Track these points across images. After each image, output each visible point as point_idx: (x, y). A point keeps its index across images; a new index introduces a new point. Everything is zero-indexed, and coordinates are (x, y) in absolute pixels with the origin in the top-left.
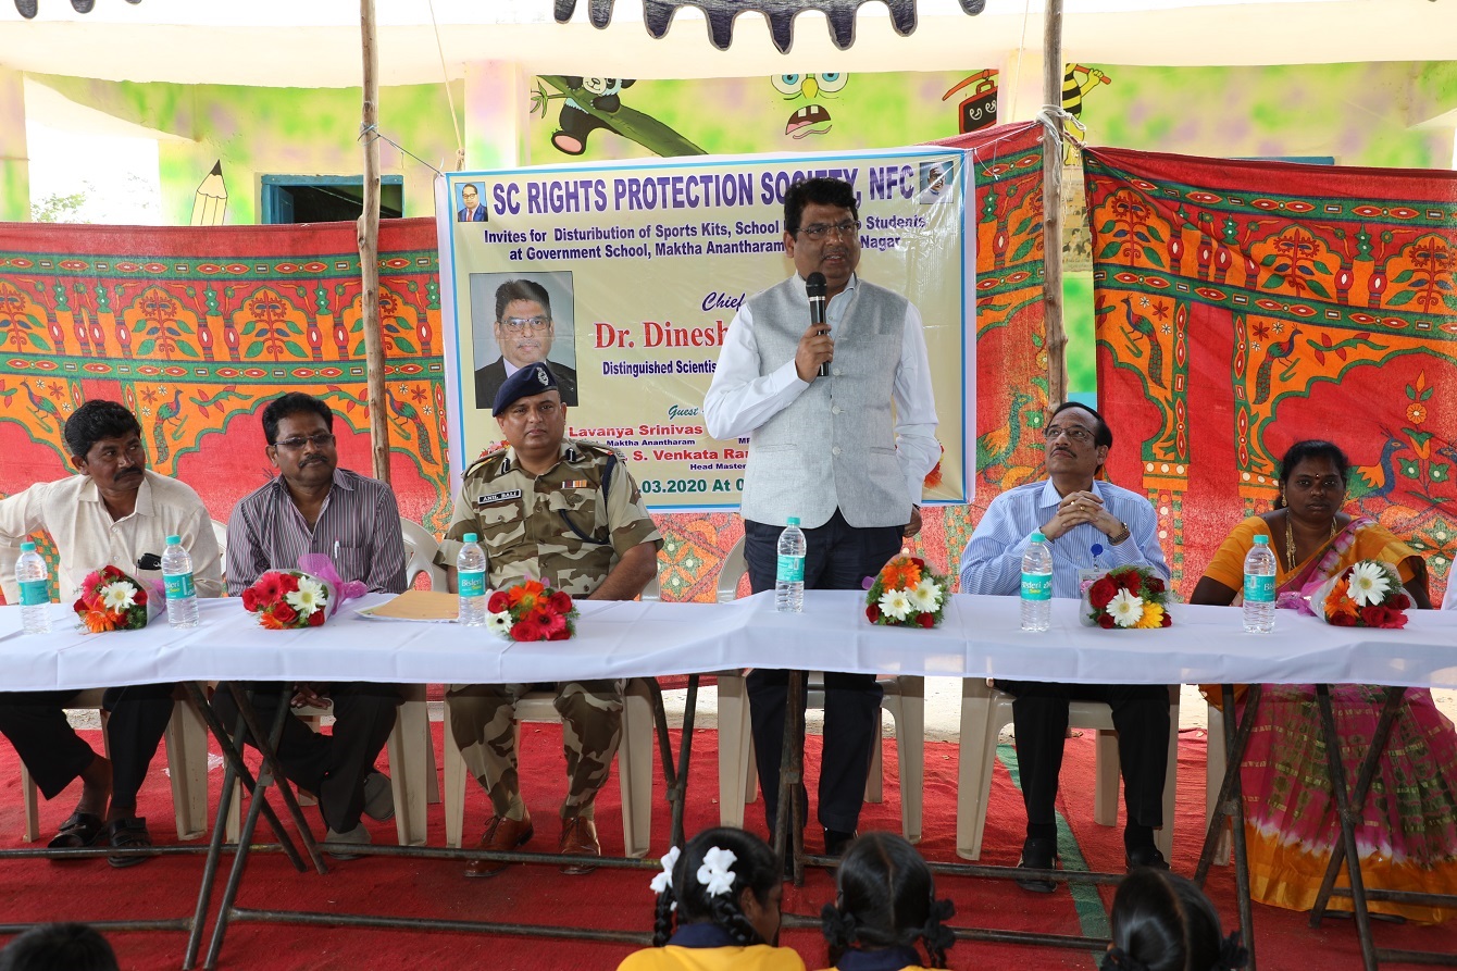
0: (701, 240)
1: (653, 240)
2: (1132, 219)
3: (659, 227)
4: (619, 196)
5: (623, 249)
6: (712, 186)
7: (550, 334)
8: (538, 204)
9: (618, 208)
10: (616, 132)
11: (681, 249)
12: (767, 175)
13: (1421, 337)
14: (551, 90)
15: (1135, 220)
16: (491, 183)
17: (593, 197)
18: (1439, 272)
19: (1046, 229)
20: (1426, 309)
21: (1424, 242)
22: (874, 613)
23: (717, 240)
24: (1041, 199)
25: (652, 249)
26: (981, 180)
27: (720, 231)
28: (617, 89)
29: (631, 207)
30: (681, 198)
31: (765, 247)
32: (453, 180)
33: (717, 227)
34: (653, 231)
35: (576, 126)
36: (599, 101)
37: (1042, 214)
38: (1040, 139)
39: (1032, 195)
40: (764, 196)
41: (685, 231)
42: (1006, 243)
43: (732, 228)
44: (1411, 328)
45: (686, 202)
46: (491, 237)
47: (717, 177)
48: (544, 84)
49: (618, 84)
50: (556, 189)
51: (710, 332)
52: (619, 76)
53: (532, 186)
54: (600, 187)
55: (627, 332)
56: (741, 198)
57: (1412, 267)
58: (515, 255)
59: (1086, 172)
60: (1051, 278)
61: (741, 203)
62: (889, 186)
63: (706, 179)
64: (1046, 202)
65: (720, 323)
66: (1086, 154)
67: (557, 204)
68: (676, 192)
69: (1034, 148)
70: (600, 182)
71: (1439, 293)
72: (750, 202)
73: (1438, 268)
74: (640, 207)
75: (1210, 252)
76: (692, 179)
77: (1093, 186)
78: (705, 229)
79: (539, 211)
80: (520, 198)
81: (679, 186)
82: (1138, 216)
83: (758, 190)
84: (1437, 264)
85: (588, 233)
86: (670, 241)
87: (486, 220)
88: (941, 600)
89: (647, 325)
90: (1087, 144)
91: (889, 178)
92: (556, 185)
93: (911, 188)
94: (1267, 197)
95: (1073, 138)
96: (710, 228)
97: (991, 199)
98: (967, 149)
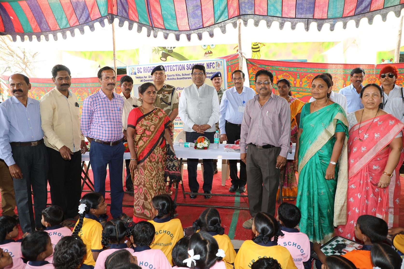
0: (176, 77)
6: (177, 67)
8: (145, 71)
10: (172, 57)
11: (172, 79)
12: (188, 65)
14: (160, 49)
16: (137, 67)
21: (309, 75)
23: (179, 77)
26: (228, 65)
27: (179, 75)
30: (171, 69)
31: (188, 78)
32: (130, 67)
35: (165, 56)
36: (169, 51)
38: (238, 57)
39: (237, 67)
40: (187, 69)
41: (172, 76)
43: (181, 75)
45: (173, 70)
46: (137, 78)
47: (178, 65)
48: (159, 48)
49: (172, 48)
52: (173, 46)
53: (144, 68)
56: (183, 69)
57: (307, 80)
58: (141, 81)
59: (247, 63)
62: (210, 66)
63: (176, 66)
65: (180, 93)
66: (247, 59)
68: (171, 68)
69: (237, 59)
72: (184, 70)
76: (174, 66)
77: (248, 66)
80: (142, 70)
81: (171, 67)
83: (186, 68)
86: (170, 77)
87: (136, 74)
90: (247, 58)
91: (210, 65)
92: (148, 67)
93: (214, 67)
94: (280, 67)
95: (244, 57)
96: (177, 75)
97: (230, 68)
98: (225, 59)
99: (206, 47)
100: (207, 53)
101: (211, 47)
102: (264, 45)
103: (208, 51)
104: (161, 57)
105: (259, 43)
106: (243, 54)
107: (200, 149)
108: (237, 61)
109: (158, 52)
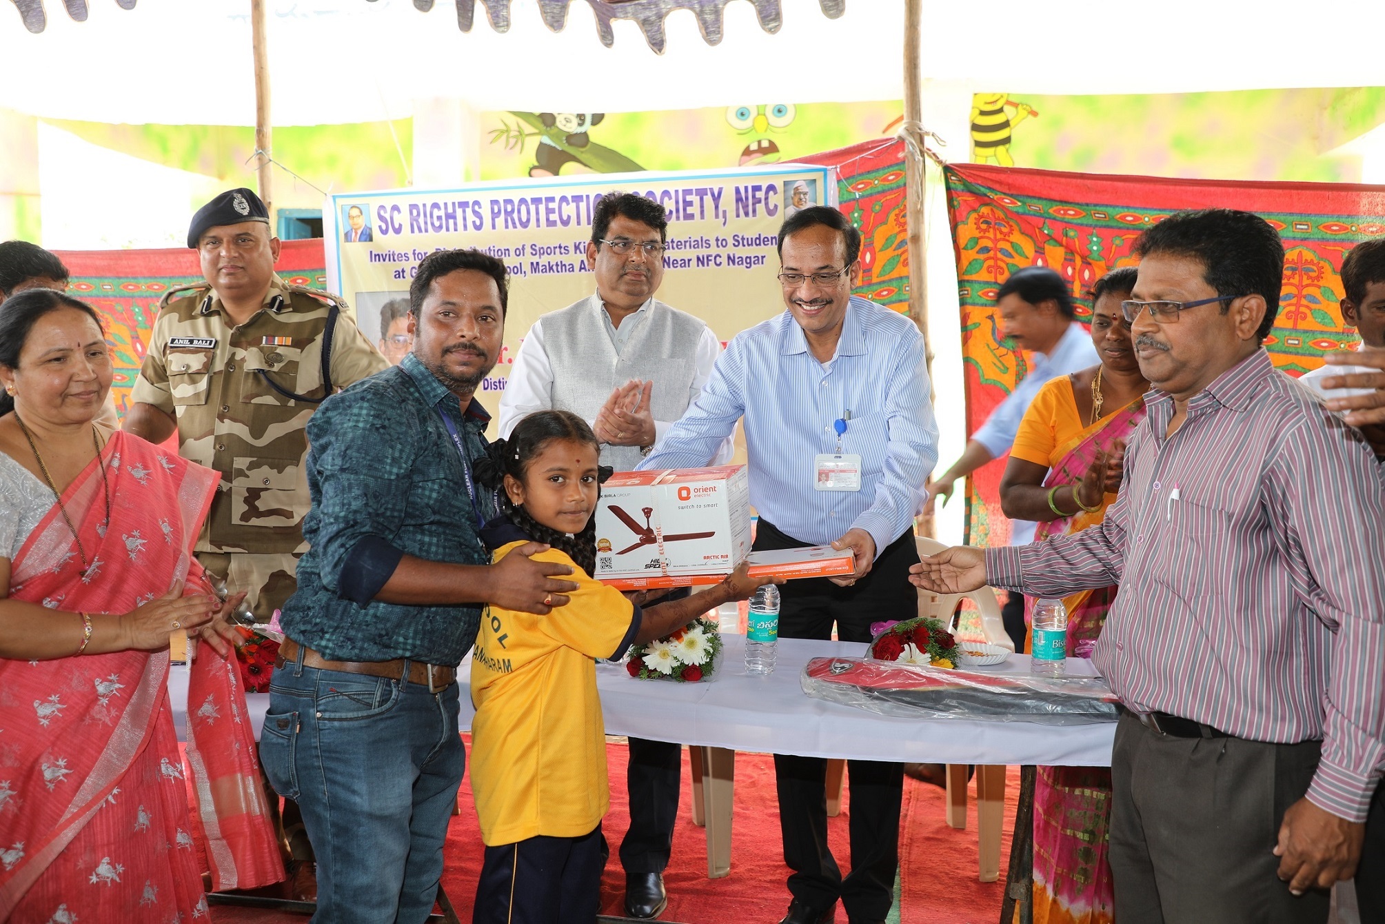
0: (573, 258)
1: (527, 259)
2: (995, 235)
3: (533, 247)
4: (495, 215)
6: (583, 205)
8: (419, 225)
9: (494, 227)
11: (555, 268)
13: (1290, 353)
15: (999, 236)
16: (374, 204)
17: (471, 217)
18: (1307, 286)
19: (910, 246)
20: (1295, 324)
24: (904, 216)
25: (525, 267)
26: (846, 197)
28: (587, 127)
29: (507, 227)
30: (553, 217)
32: (340, 201)
34: (528, 250)
35: (551, 160)
36: (570, 138)
37: (905, 230)
38: (901, 155)
39: (897, 211)
41: (558, 250)
42: (873, 259)
44: (1280, 344)
45: (559, 222)
46: (376, 257)
47: (588, 197)
48: (522, 123)
49: (588, 120)
50: (436, 210)
52: (590, 112)
53: (413, 207)
54: (476, 208)
58: (399, 274)
59: (948, 189)
60: (915, 294)
62: (754, 204)
63: (577, 199)
64: (909, 219)
66: (948, 170)
67: (437, 224)
68: (549, 211)
69: (897, 164)
70: (476, 203)
71: (1307, 307)
73: (1306, 281)
74: (515, 227)
75: (1074, 269)
76: (564, 199)
77: (956, 203)
78: (576, 248)
79: (420, 231)
80: (403, 218)
81: (551, 205)
82: (1001, 233)
84: (1305, 277)
86: (544, 260)
87: (371, 240)
90: (948, 162)
91: (754, 196)
92: (435, 206)
93: (776, 206)
94: (1131, 211)
95: (934, 154)
96: (582, 247)
97: (856, 215)
98: (830, 167)
99: (747, 123)
100: (754, 152)
101: (773, 120)
102: (1034, 114)
103: (759, 142)
105: (1008, 103)
106: (929, 142)
107: (662, 676)
108: (898, 175)
109: (516, 142)
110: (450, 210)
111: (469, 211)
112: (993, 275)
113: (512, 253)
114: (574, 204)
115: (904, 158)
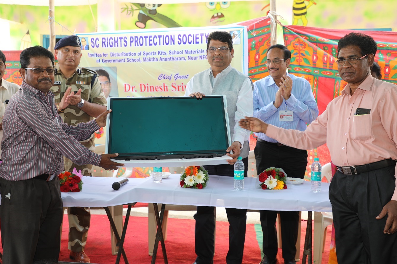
0: (158, 56)
1: (142, 56)
2: (300, 49)
3: (144, 52)
4: (131, 42)
5: (132, 60)
6: (162, 39)
7: (110, 87)
8: (105, 44)
9: (131, 46)
10: (156, 21)
11: (151, 60)
12: (180, 35)
14: (135, 8)
16: (90, 37)
17: (123, 42)
22: (182, 183)
23: (163, 56)
24: (270, 43)
25: (142, 59)
26: (250, 37)
27: (164, 53)
28: (156, 8)
29: (135, 45)
30: (151, 42)
31: (178, 59)
33: (163, 52)
34: (142, 54)
35: (143, 19)
36: (150, 11)
38: (269, 22)
39: (267, 41)
40: (178, 42)
41: (152, 54)
42: (259, 57)
45: (153, 44)
46: (90, 55)
47: (163, 36)
48: (133, 5)
49: (156, 6)
50: (111, 40)
51: (161, 87)
52: (157, 3)
54: (125, 39)
55: (134, 87)
58: (98, 61)
59: (284, 34)
61: (171, 44)
63: (160, 37)
65: (164, 84)
66: (284, 27)
67: (111, 44)
68: (150, 40)
69: (268, 26)
70: (125, 37)
72: (174, 44)
74: (138, 45)
76: (155, 37)
77: (287, 39)
78: (159, 53)
79: (105, 47)
80: (100, 42)
81: (151, 39)
83: (176, 40)
85: (121, 54)
86: (148, 57)
87: (89, 49)
88: (205, 179)
89: (141, 85)
90: (284, 25)
92: (111, 38)
95: (280, 23)
96: (161, 53)
97: (253, 43)
98: (245, 26)
99: (213, 7)
100: (216, 17)
101: (223, 6)
103: (218, 14)
104: (137, 22)
106: (278, 18)
108: (268, 29)
109: (131, 13)
110: (116, 40)
111: (123, 40)
112: (298, 62)
113: (137, 54)
114: (159, 38)
115: (270, 23)
